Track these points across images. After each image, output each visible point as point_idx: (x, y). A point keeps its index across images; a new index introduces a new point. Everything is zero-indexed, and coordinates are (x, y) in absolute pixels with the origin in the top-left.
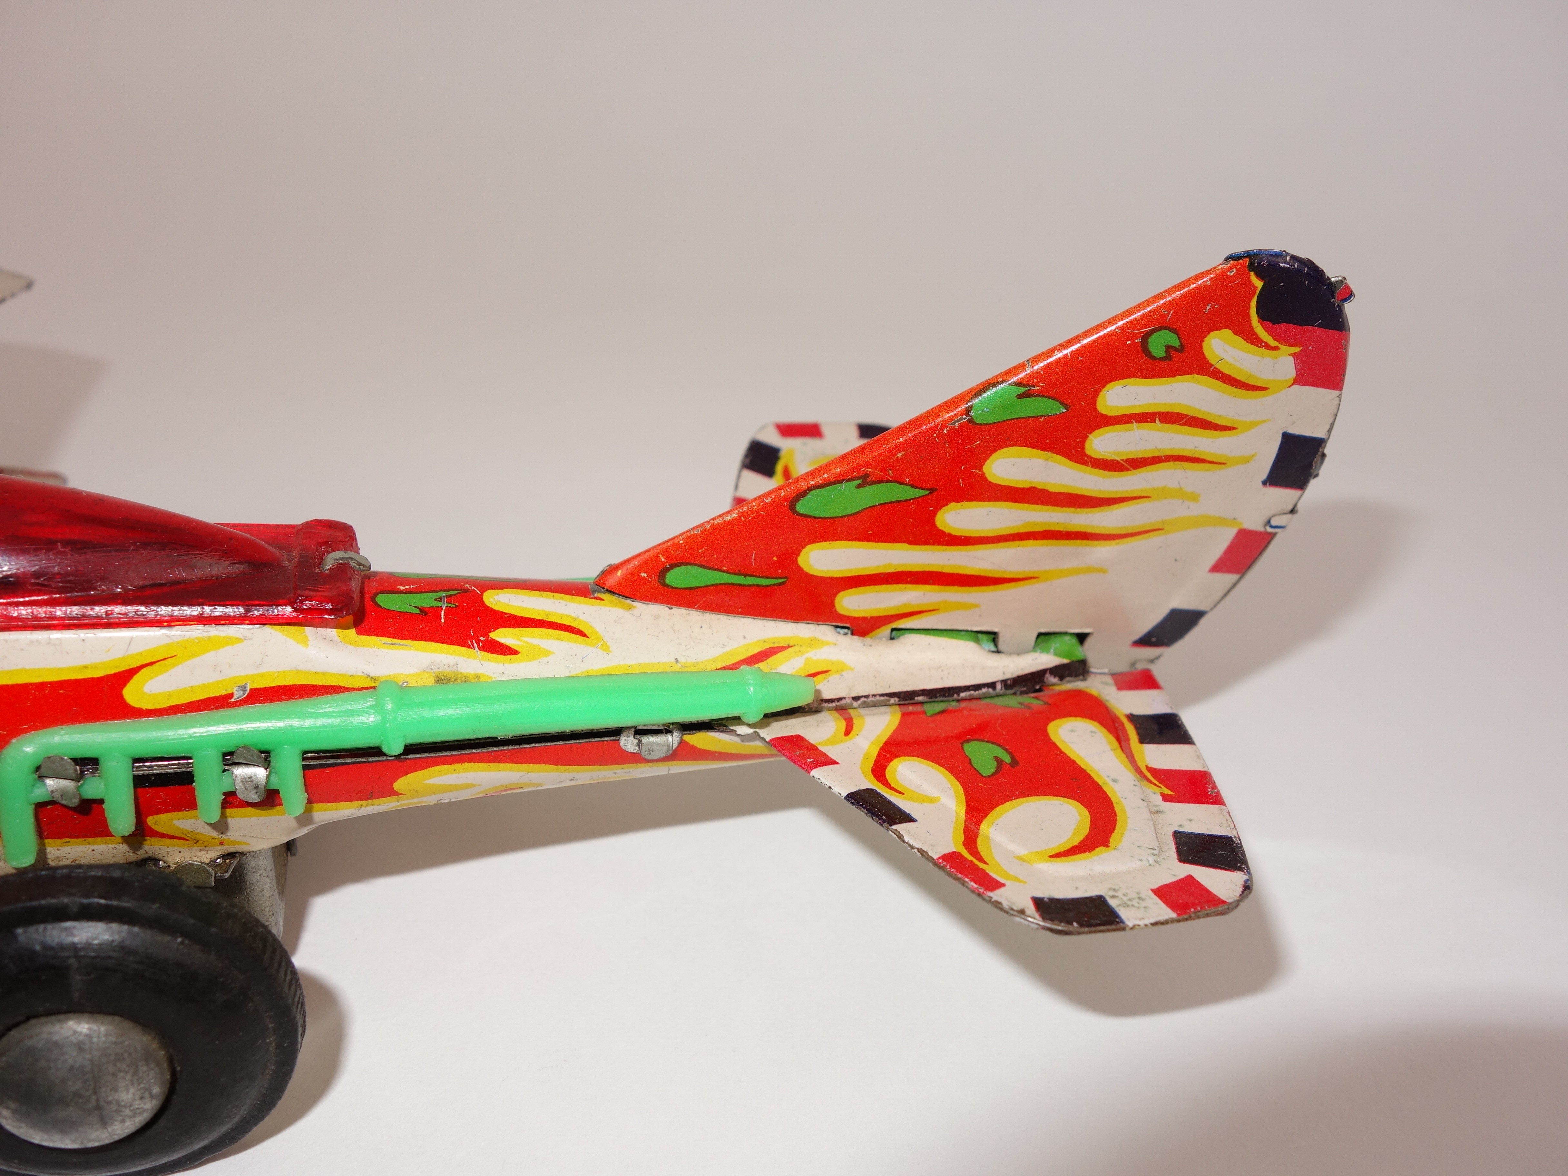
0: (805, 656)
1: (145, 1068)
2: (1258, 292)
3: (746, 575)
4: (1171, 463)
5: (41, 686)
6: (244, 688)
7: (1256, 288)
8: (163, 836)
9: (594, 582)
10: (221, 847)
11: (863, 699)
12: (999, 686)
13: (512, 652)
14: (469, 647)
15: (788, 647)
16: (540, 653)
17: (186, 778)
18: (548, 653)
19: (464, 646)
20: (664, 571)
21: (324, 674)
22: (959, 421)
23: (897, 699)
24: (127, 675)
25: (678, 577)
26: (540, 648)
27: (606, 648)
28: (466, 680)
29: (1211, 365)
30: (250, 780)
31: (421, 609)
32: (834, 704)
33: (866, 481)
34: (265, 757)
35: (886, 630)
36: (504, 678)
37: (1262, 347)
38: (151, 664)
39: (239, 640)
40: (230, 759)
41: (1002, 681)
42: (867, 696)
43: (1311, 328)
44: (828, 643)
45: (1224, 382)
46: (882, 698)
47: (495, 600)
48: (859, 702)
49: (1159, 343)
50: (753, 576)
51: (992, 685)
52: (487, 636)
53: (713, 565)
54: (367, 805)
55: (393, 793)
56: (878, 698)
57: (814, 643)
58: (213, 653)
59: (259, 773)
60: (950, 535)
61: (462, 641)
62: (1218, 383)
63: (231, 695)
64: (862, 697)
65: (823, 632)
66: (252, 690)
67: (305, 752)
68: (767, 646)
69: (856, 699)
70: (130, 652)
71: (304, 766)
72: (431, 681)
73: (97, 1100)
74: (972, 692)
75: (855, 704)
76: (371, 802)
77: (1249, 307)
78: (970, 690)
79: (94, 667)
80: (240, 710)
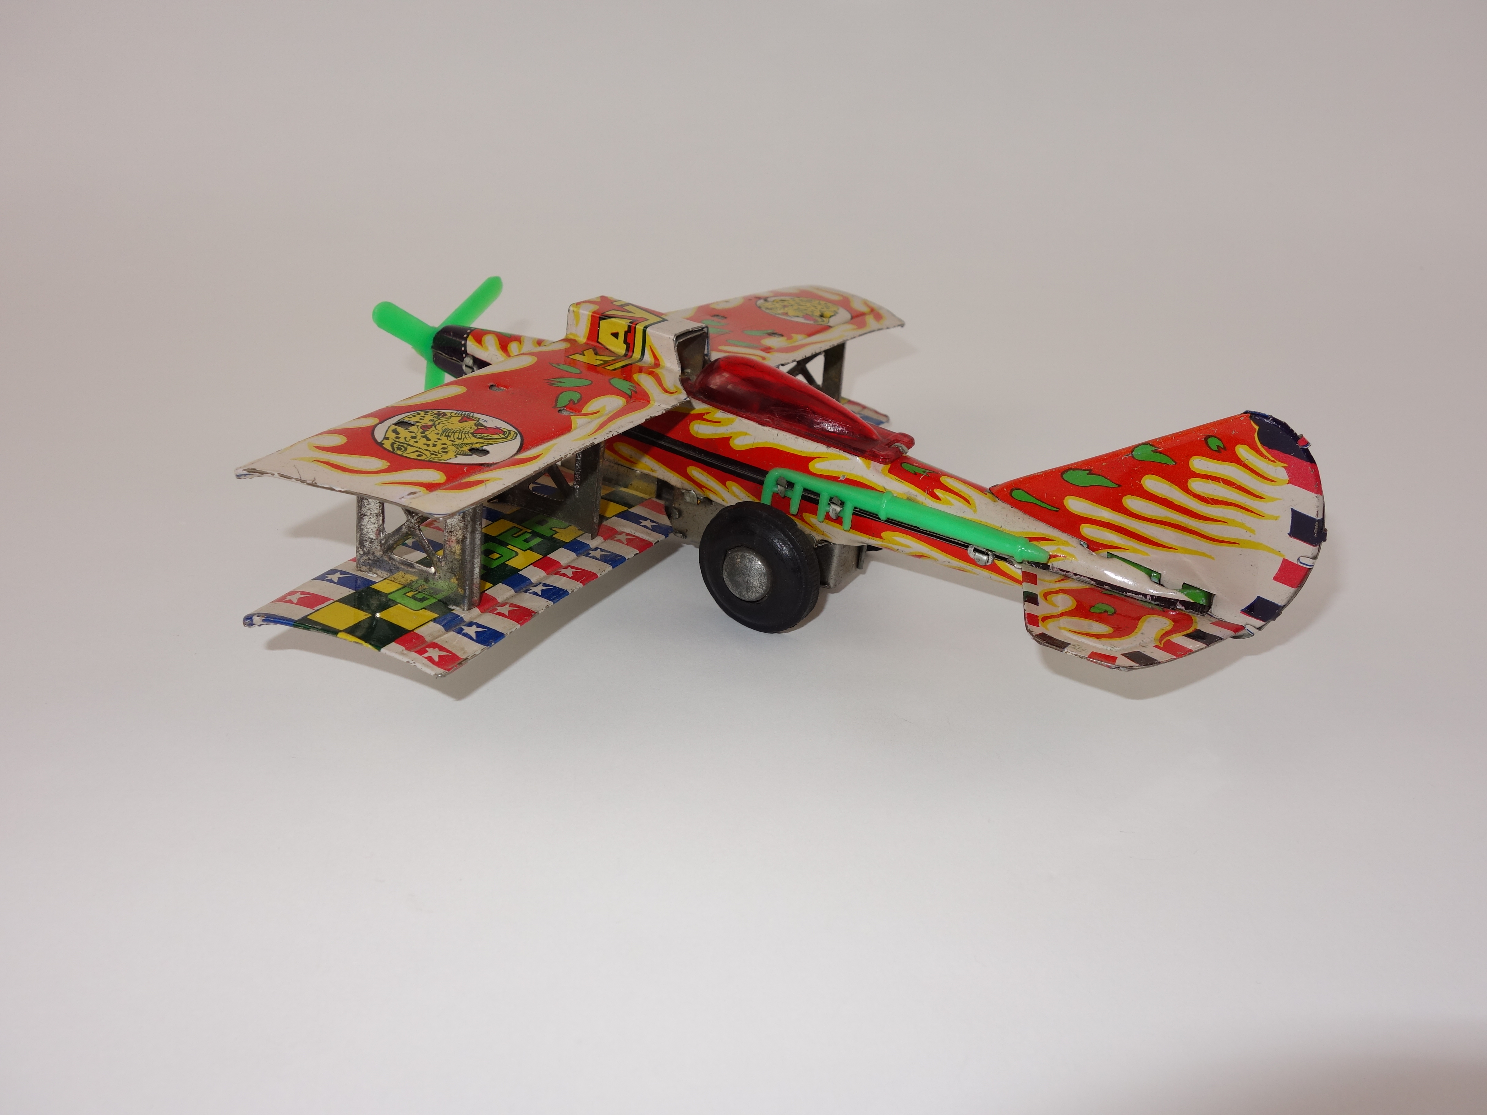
0: (1058, 547)
1: (764, 578)
2: (1257, 431)
3: (1043, 502)
4: (1234, 507)
5: (788, 453)
6: (844, 476)
7: (1255, 429)
8: (806, 523)
9: (989, 489)
10: (822, 536)
11: (1078, 576)
12: (1148, 597)
13: (939, 499)
14: (924, 491)
15: (1052, 540)
16: (949, 503)
17: (816, 502)
18: (952, 505)
19: (922, 490)
20: (1012, 490)
21: (870, 481)
22: (1128, 455)
23: (1095, 583)
24: (811, 459)
25: (1018, 495)
26: (950, 502)
27: (975, 511)
28: (917, 502)
29: (1243, 461)
30: (835, 510)
31: (915, 472)
32: (1064, 573)
33: (1091, 473)
34: (842, 504)
35: (1104, 552)
36: (931, 507)
37: (1267, 459)
38: (820, 457)
39: (848, 459)
40: (831, 501)
41: (1151, 595)
42: (1081, 576)
43: (1290, 456)
44: (1072, 546)
45: (1251, 472)
46: (1088, 579)
47: (944, 480)
48: (1076, 577)
49: (1214, 443)
50: (1045, 503)
51: (1145, 595)
52: (932, 490)
53: (1030, 493)
54: (871, 539)
55: (880, 537)
56: (1086, 578)
57: (1066, 543)
58: (839, 460)
59: (838, 509)
60: (1130, 511)
61: (923, 489)
62: (1248, 471)
63: (839, 478)
64: (1078, 575)
65: (1074, 541)
66: (846, 478)
67: (855, 508)
68: (1043, 536)
69: (1075, 574)
70: (815, 451)
71: (853, 512)
72: (905, 497)
73: (748, 579)
74: (1134, 595)
75: (1074, 577)
76: (873, 538)
77: (1254, 438)
78: (1133, 593)
79: (804, 452)
80: (841, 484)
